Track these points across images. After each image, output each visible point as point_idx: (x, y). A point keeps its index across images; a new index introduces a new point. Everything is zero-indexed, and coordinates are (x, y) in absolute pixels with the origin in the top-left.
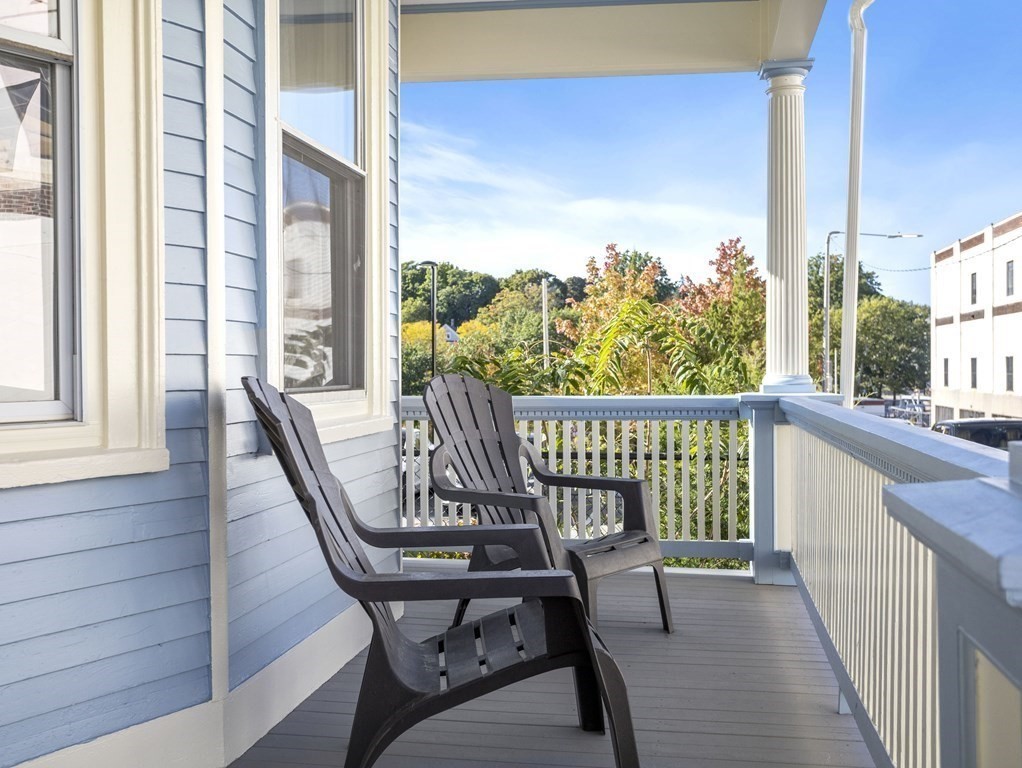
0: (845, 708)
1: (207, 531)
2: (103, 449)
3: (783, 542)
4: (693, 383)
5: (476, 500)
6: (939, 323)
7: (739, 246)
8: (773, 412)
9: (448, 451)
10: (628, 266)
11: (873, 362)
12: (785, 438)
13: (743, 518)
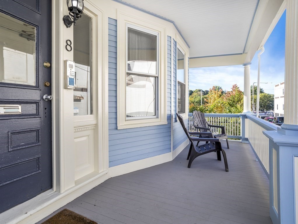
0: (257, 160)
1: (171, 131)
2: (160, 122)
3: (246, 136)
4: (230, 111)
5: (200, 128)
6: (276, 98)
7: (236, 85)
8: (245, 117)
9: (196, 121)
10: (217, 89)
11: (262, 105)
12: (247, 120)
13: (239, 132)
